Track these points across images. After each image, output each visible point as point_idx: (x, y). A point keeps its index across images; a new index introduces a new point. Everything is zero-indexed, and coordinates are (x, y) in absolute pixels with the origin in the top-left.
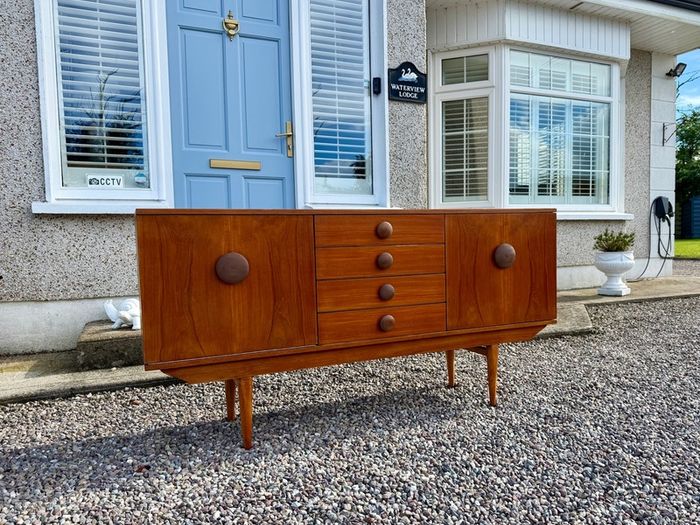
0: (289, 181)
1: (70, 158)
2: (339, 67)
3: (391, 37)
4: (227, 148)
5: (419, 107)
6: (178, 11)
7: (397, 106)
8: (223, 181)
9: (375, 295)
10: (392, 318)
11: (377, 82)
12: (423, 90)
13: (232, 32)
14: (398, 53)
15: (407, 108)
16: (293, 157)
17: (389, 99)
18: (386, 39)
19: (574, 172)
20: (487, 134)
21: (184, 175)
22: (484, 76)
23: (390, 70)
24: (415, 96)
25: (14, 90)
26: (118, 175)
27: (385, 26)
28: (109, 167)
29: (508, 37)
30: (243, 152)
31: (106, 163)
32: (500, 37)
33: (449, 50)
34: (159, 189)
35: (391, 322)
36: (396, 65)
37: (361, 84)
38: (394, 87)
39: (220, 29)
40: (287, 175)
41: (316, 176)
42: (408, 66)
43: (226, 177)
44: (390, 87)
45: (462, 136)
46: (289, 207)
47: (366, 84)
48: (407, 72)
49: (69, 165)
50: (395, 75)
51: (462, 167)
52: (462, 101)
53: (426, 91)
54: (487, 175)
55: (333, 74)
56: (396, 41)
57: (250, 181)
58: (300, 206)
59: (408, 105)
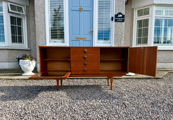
0: (92, 41)
1: (51, 37)
2: (105, 15)
3: (116, 7)
4: (80, 35)
5: (122, 23)
6: (71, 7)
7: (117, 23)
8: (78, 41)
9: (83, 64)
10: (86, 69)
11: (112, 18)
12: (123, 19)
13: (81, 10)
14: (117, 11)
15: (119, 23)
16: (93, 36)
17: (115, 21)
18: (114, 8)
19: (164, 37)
20: (148, 28)
21: (71, 40)
22: (148, 13)
23: (115, 15)
24: (121, 20)
25: (42, 25)
26: (60, 40)
27: (115, 5)
28: (58, 39)
29: (154, 3)
30: (83, 35)
31: (58, 38)
32: (152, 3)
33: (139, 8)
34: (66, 43)
35: (86, 70)
36: (117, 13)
37: (109, 19)
38: (116, 19)
39: (78, 10)
40: (91, 40)
41: (98, 40)
42: (120, 13)
43: (79, 41)
44: (115, 19)
45: (142, 29)
46: (91, 46)
47: (110, 19)
48: (119, 15)
49: (51, 39)
50: (116, 16)
51: (141, 37)
52: (142, 20)
53: (124, 19)
54: (147, 39)
55: (103, 17)
56: (117, 8)
57: (84, 41)
58: (94, 46)
59: (120, 23)
